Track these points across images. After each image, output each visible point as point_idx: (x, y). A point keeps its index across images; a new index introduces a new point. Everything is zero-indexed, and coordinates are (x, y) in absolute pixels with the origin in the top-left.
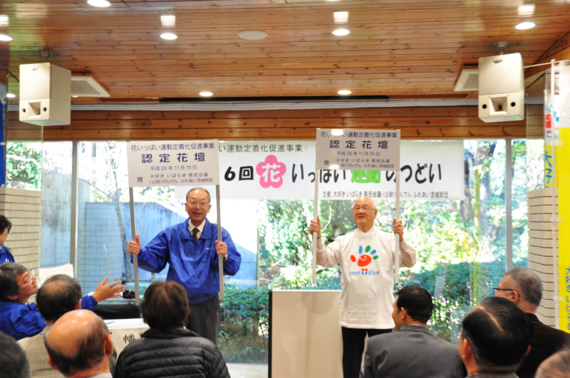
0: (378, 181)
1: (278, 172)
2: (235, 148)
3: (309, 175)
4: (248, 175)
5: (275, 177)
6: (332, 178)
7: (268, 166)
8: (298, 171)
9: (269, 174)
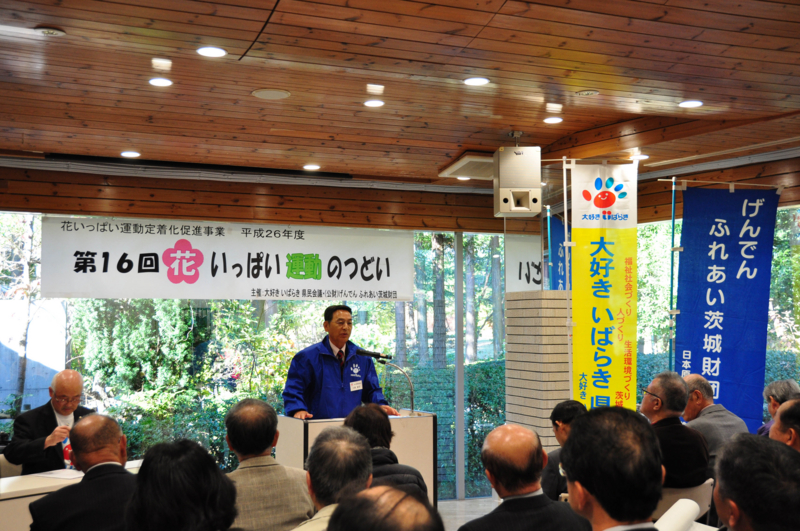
0: (318, 277)
1: (192, 262)
2: (132, 228)
3: (234, 267)
4: (151, 265)
5: (189, 269)
6: (263, 273)
7: (179, 254)
8: (219, 262)
9: (180, 265)
